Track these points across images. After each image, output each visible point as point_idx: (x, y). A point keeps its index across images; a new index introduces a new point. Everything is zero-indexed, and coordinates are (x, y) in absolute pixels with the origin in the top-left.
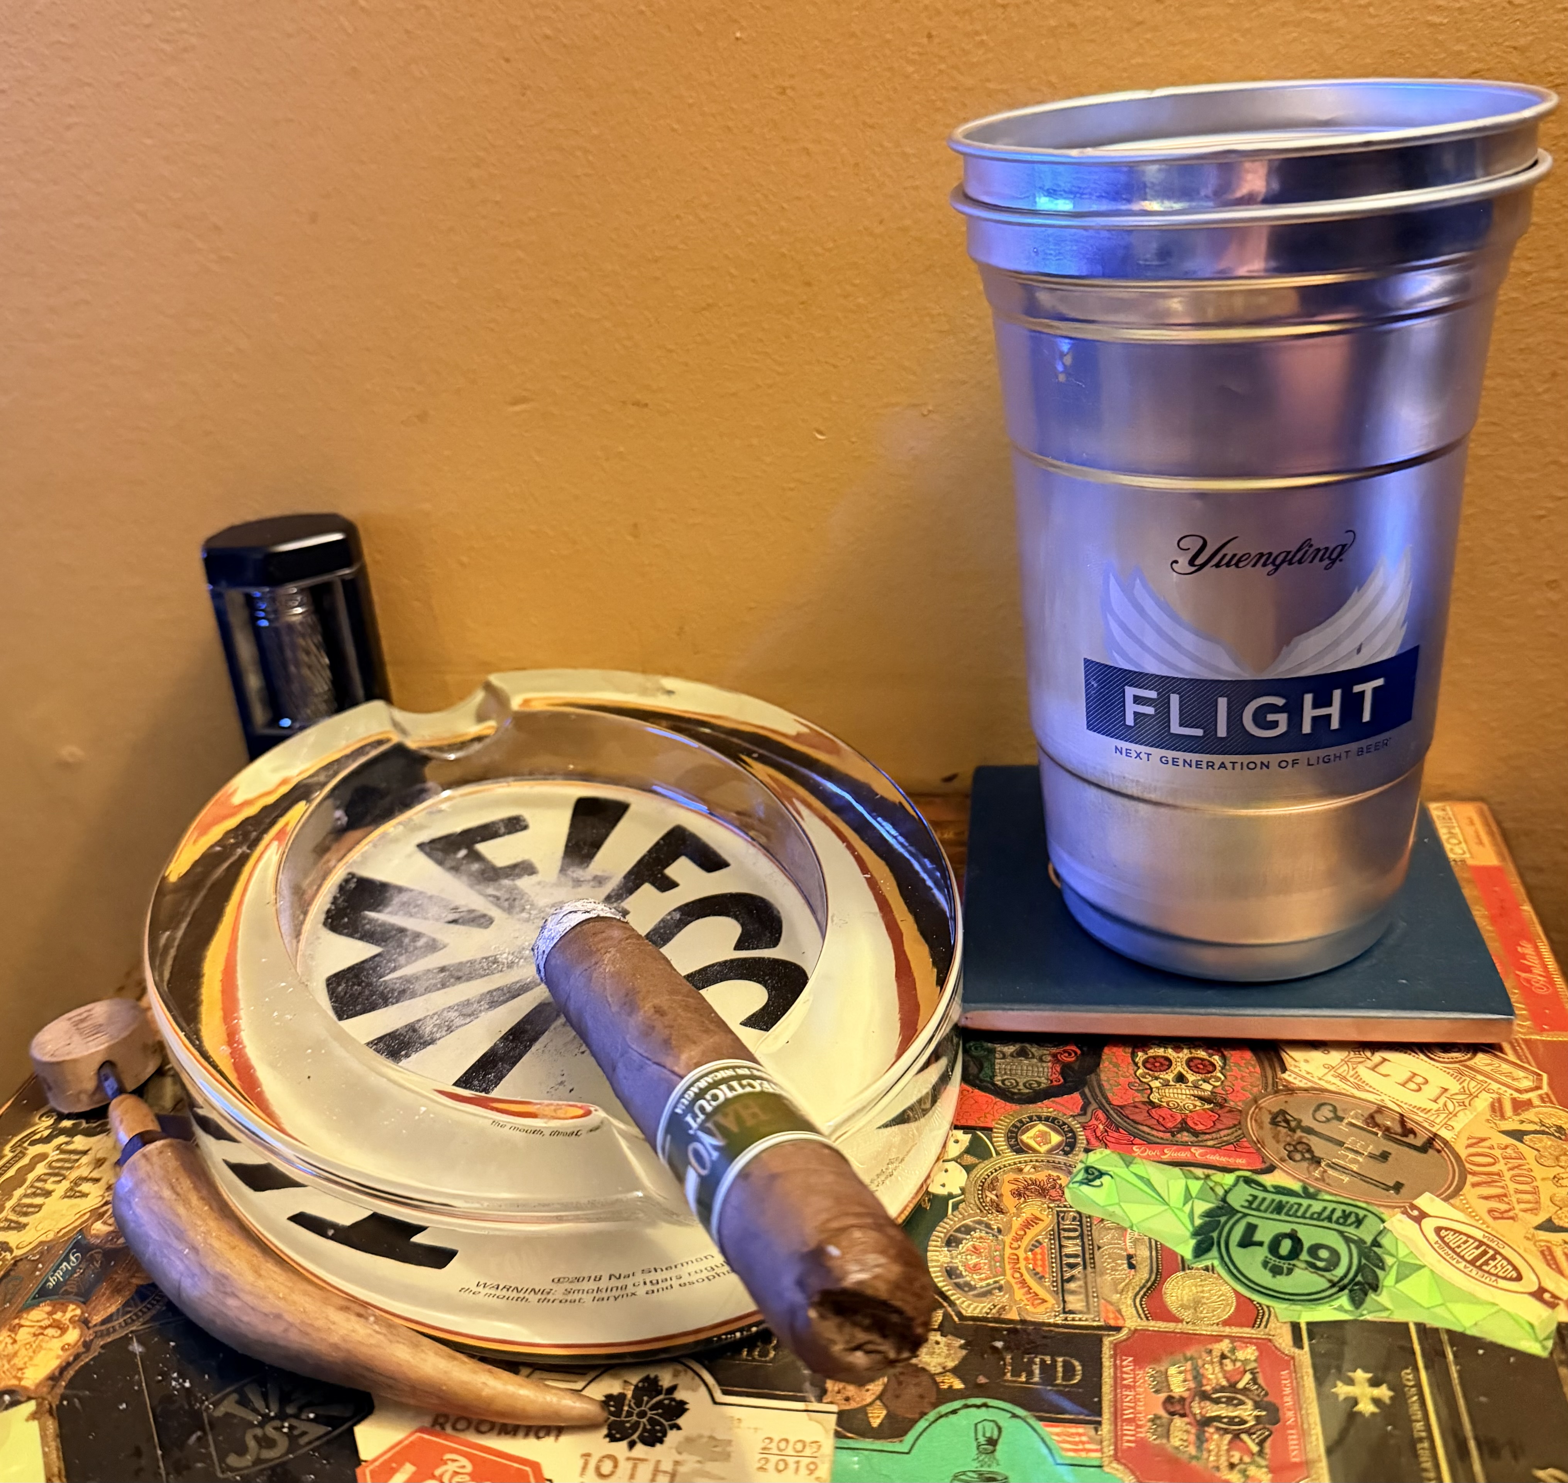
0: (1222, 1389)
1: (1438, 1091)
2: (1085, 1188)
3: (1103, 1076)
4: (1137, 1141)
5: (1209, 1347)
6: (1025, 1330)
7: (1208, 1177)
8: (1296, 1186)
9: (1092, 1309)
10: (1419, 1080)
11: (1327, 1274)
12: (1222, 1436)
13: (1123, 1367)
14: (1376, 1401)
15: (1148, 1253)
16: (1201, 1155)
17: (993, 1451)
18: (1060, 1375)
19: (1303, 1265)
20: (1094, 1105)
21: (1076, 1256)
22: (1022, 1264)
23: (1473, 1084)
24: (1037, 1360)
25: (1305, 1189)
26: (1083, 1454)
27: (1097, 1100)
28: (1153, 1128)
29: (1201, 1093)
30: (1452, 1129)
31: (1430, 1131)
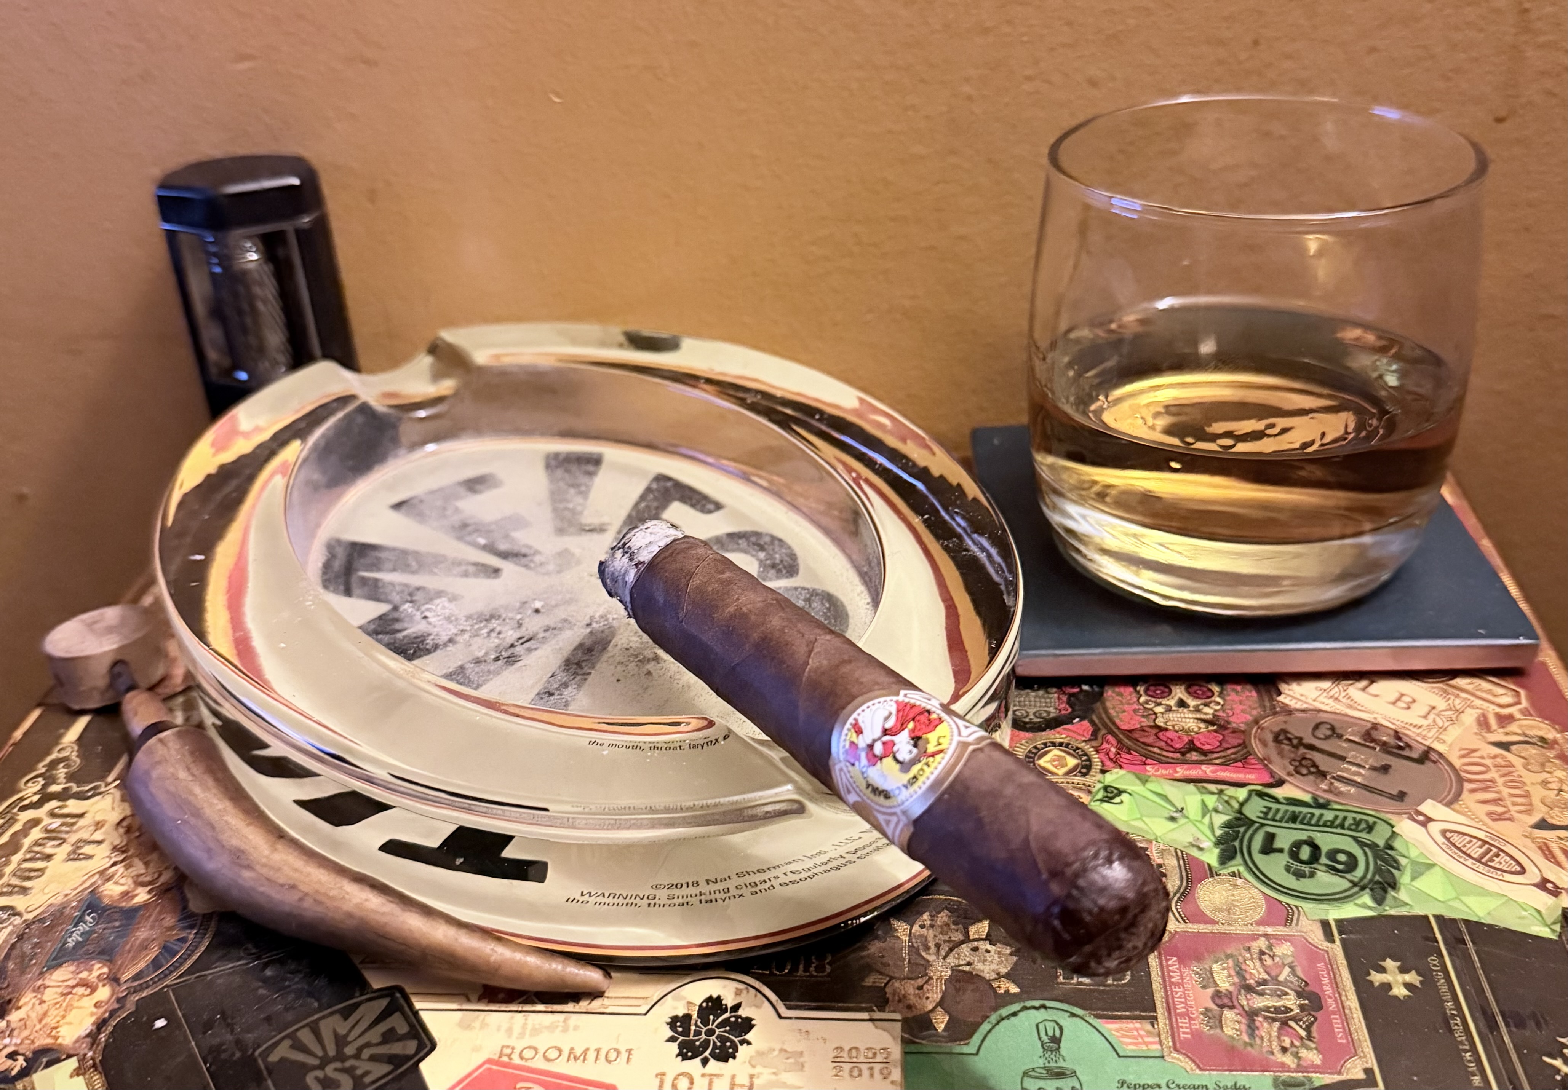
0: (1264, 982)
1: (1426, 709)
2: (1105, 805)
3: (1109, 704)
4: (1149, 761)
5: (1247, 945)
7: (1221, 792)
8: (1307, 798)
10: (1407, 699)
11: (1347, 875)
12: (1271, 1024)
13: (1168, 966)
14: (1408, 986)
15: (1176, 862)
16: (1213, 772)
17: (1059, 1047)
19: (1324, 868)
20: (1104, 731)
23: (1458, 701)
25: (1315, 798)
26: (1144, 1048)
27: (1106, 726)
28: (1163, 750)
29: (1203, 716)
30: (1444, 742)
31: (1425, 745)
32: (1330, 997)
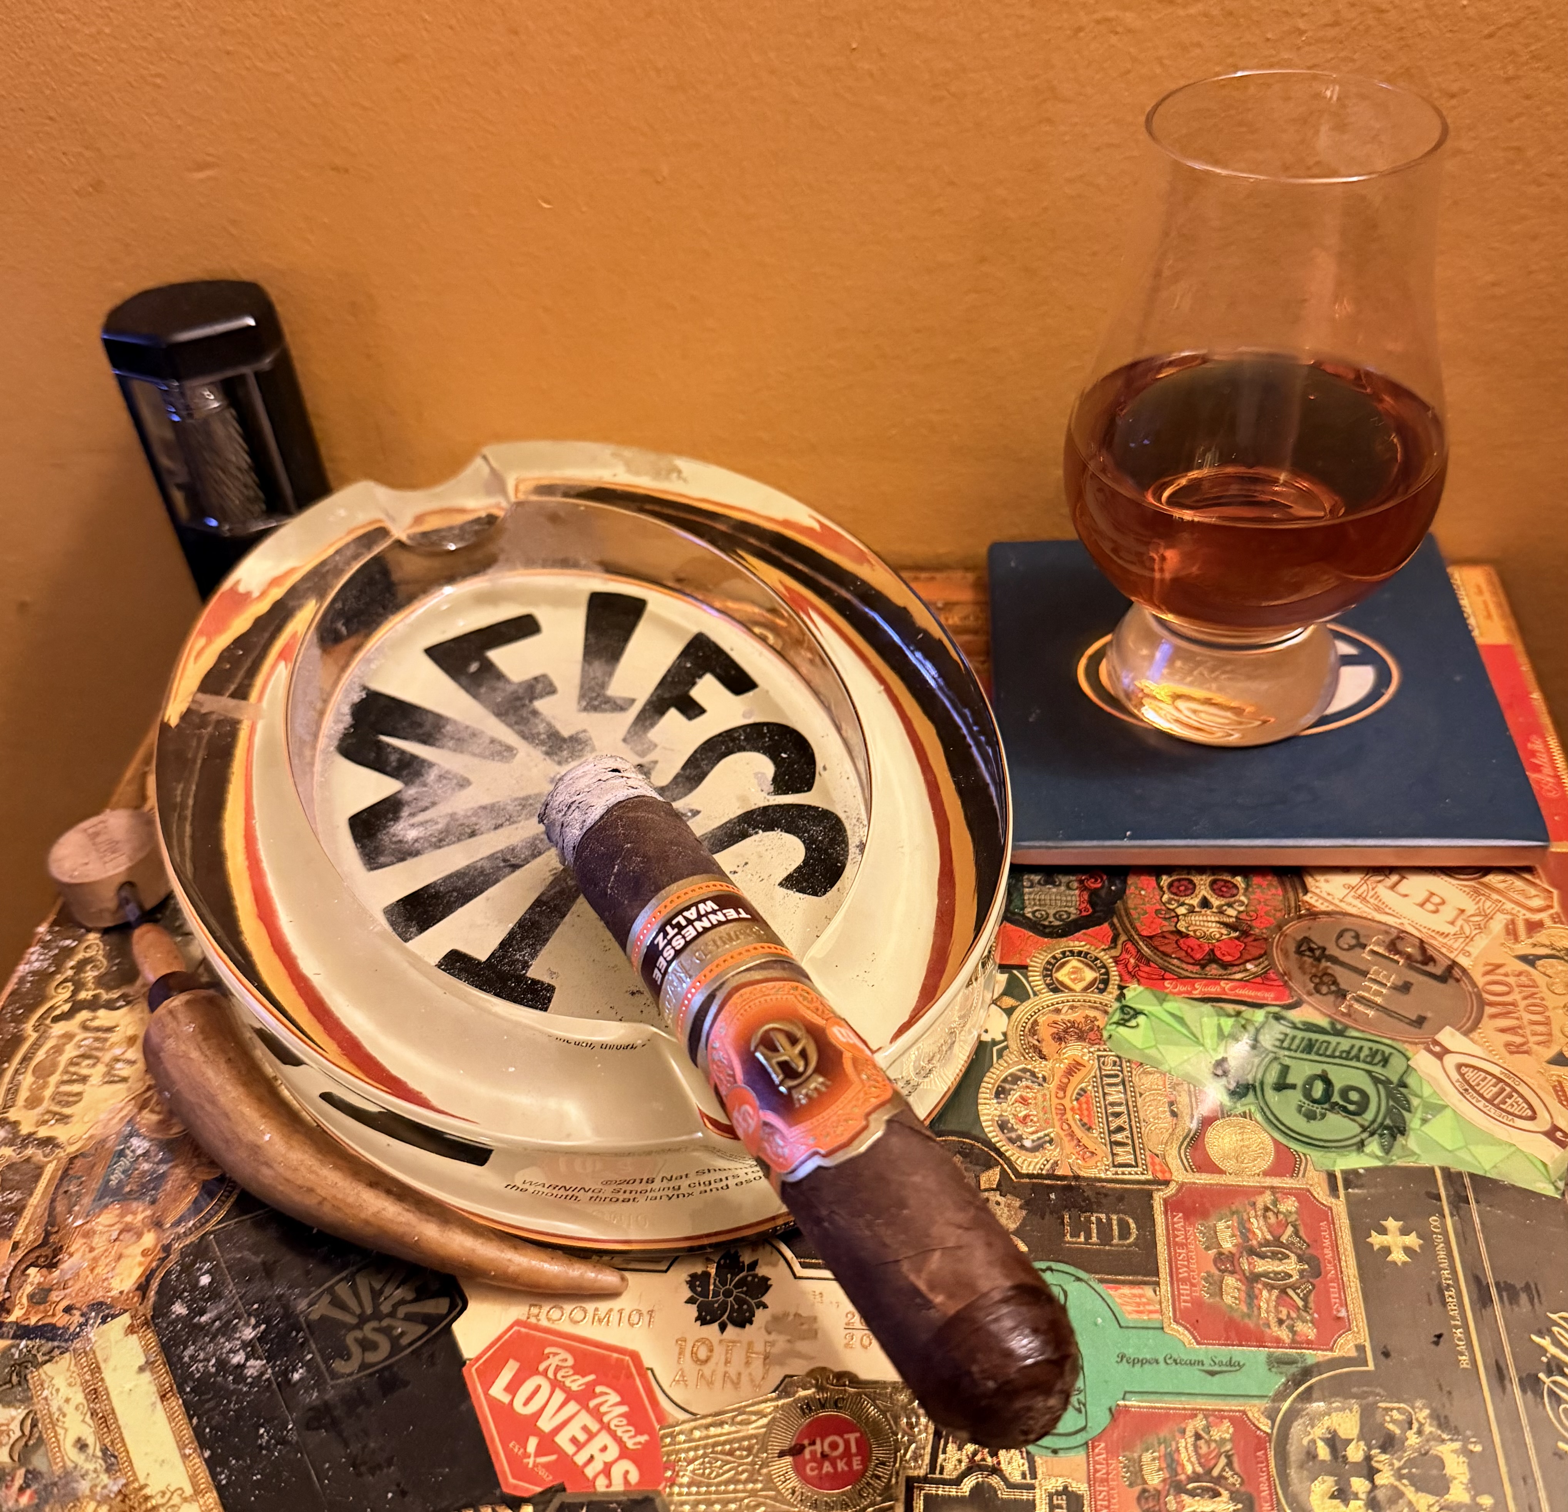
0: (1267, 1243)
1: (1455, 913)
2: (1122, 1030)
3: (1131, 904)
4: (1167, 975)
5: (1253, 1199)
6: (1079, 1187)
7: (1238, 1014)
8: (1324, 1022)
9: (1139, 1160)
10: (1436, 900)
11: (1357, 1118)
12: (1269, 1292)
13: (1174, 1223)
14: (1407, 1250)
15: (1187, 1100)
16: (1231, 989)
18: (1116, 1232)
19: (1336, 1109)
20: (1123, 936)
21: (1120, 1104)
22: (1069, 1115)
23: (1488, 904)
24: (1093, 1219)
25: (1333, 1024)
26: (1145, 1317)
27: (1126, 931)
28: (1182, 961)
29: (1226, 920)
30: (1470, 955)
31: (1449, 958)
32: (1330, 1263)
